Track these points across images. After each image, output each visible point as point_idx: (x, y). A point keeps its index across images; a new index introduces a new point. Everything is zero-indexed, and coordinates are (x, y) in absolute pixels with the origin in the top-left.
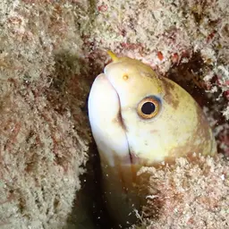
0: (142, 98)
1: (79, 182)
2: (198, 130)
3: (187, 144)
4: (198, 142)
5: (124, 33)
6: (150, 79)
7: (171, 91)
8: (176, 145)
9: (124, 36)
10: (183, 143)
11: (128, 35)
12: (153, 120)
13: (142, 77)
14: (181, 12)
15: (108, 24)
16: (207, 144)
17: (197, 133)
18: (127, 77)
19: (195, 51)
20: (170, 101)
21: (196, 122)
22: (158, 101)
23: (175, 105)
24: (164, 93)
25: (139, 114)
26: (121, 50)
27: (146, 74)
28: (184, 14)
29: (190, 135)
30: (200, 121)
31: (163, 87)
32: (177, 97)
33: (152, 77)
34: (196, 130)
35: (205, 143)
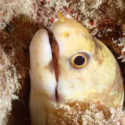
1: (11, 105)
3: (103, 93)
6: (85, 39)
7: (99, 51)
17: (112, 86)
18: (68, 35)
23: (100, 62)
24: (94, 51)
26: (63, 12)
27: (83, 35)
30: (116, 78)
31: (94, 47)
32: (103, 57)
33: (87, 38)
34: (112, 84)
35: (117, 95)
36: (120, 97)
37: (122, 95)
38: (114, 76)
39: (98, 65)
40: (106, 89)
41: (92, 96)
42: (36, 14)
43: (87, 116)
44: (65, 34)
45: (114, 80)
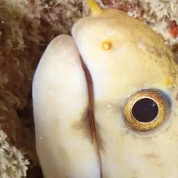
18: (110, 45)
33: (159, 55)
42: (39, 22)
44: (104, 43)
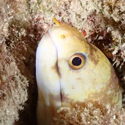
0: (73, 54)
2: (110, 83)
3: (102, 92)
4: (109, 92)
5: (60, 14)
7: (94, 52)
8: (94, 91)
9: (60, 16)
10: (99, 91)
11: (63, 15)
12: (79, 70)
13: (74, 38)
14: (100, 3)
15: (50, 7)
16: (116, 95)
17: (109, 85)
18: (64, 37)
19: (108, 31)
20: (93, 59)
21: (109, 77)
22: (84, 57)
23: (96, 62)
24: (89, 53)
25: (70, 65)
28: (102, 5)
29: (104, 86)
30: (112, 78)
32: (98, 58)
34: (109, 83)
35: (115, 94)
36: (117, 97)
37: (119, 95)
38: (110, 76)
39: (94, 65)
40: (103, 88)
41: (91, 96)
43: (85, 114)
45: (110, 80)
